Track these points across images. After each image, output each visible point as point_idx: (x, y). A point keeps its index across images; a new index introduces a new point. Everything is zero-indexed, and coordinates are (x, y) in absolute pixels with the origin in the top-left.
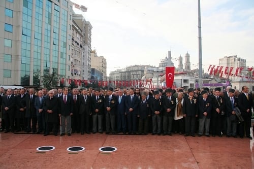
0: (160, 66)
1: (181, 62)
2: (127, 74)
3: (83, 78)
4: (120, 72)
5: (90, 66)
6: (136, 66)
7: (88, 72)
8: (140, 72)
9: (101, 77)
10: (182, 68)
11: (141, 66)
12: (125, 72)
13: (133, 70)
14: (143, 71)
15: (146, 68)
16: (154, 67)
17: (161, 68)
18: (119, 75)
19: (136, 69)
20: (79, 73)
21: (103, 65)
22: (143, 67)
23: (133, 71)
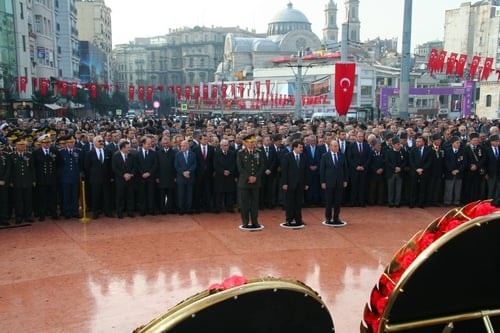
0: (272, 32)
1: (332, 19)
2: (170, 54)
3: (60, 72)
4: (148, 49)
5: (77, 33)
6: (197, 29)
7: (74, 51)
8: (211, 47)
9: (103, 66)
10: (333, 37)
11: (212, 31)
12: (164, 48)
13: (190, 41)
14: (219, 46)
15: (229, 36)
16: (254, 35)
17: (274, 38)
18: (144, 57)
19: (197, 40)
20: (51, 59)
21: (104, 27)
22: (221, 33)
23: (188, 45)
